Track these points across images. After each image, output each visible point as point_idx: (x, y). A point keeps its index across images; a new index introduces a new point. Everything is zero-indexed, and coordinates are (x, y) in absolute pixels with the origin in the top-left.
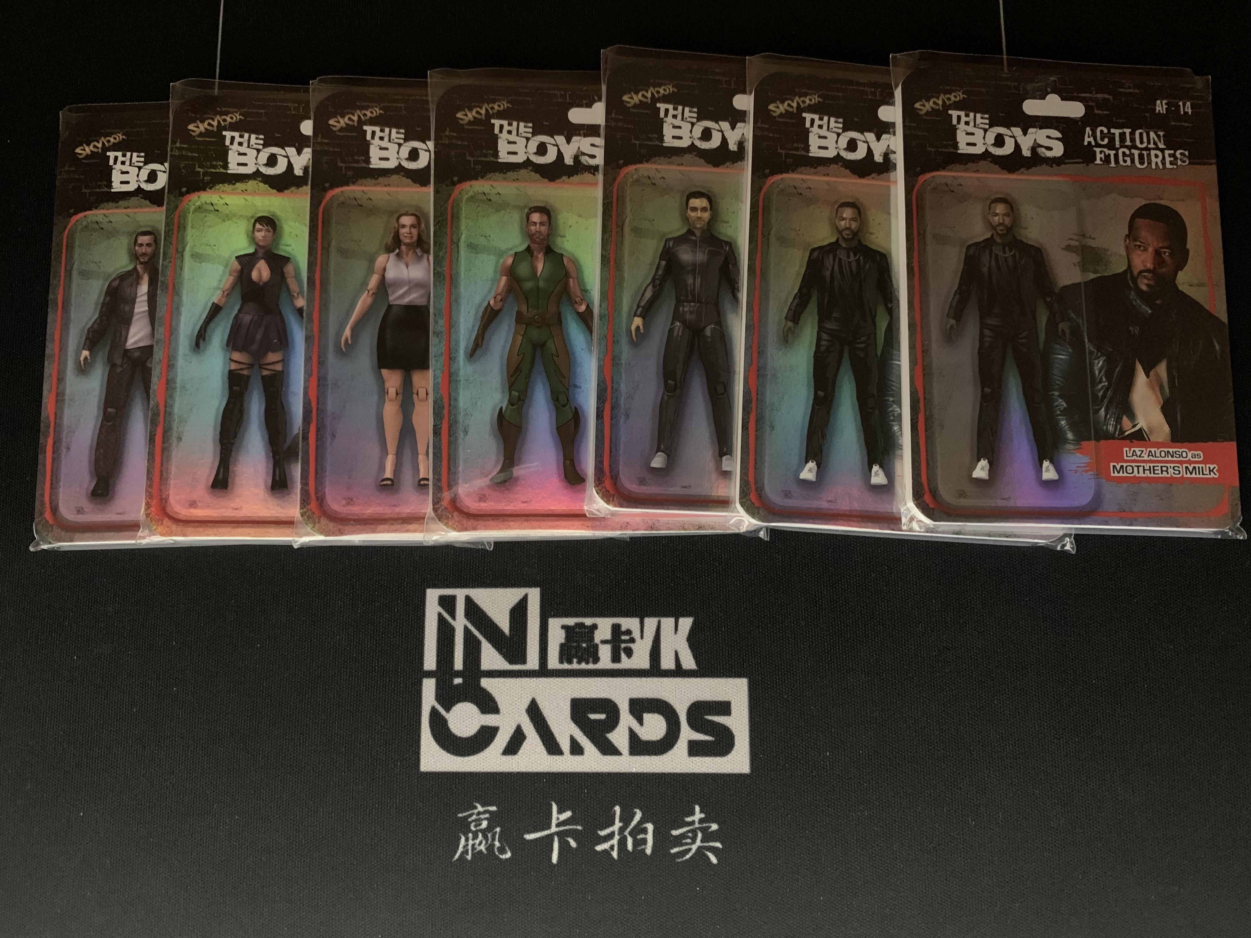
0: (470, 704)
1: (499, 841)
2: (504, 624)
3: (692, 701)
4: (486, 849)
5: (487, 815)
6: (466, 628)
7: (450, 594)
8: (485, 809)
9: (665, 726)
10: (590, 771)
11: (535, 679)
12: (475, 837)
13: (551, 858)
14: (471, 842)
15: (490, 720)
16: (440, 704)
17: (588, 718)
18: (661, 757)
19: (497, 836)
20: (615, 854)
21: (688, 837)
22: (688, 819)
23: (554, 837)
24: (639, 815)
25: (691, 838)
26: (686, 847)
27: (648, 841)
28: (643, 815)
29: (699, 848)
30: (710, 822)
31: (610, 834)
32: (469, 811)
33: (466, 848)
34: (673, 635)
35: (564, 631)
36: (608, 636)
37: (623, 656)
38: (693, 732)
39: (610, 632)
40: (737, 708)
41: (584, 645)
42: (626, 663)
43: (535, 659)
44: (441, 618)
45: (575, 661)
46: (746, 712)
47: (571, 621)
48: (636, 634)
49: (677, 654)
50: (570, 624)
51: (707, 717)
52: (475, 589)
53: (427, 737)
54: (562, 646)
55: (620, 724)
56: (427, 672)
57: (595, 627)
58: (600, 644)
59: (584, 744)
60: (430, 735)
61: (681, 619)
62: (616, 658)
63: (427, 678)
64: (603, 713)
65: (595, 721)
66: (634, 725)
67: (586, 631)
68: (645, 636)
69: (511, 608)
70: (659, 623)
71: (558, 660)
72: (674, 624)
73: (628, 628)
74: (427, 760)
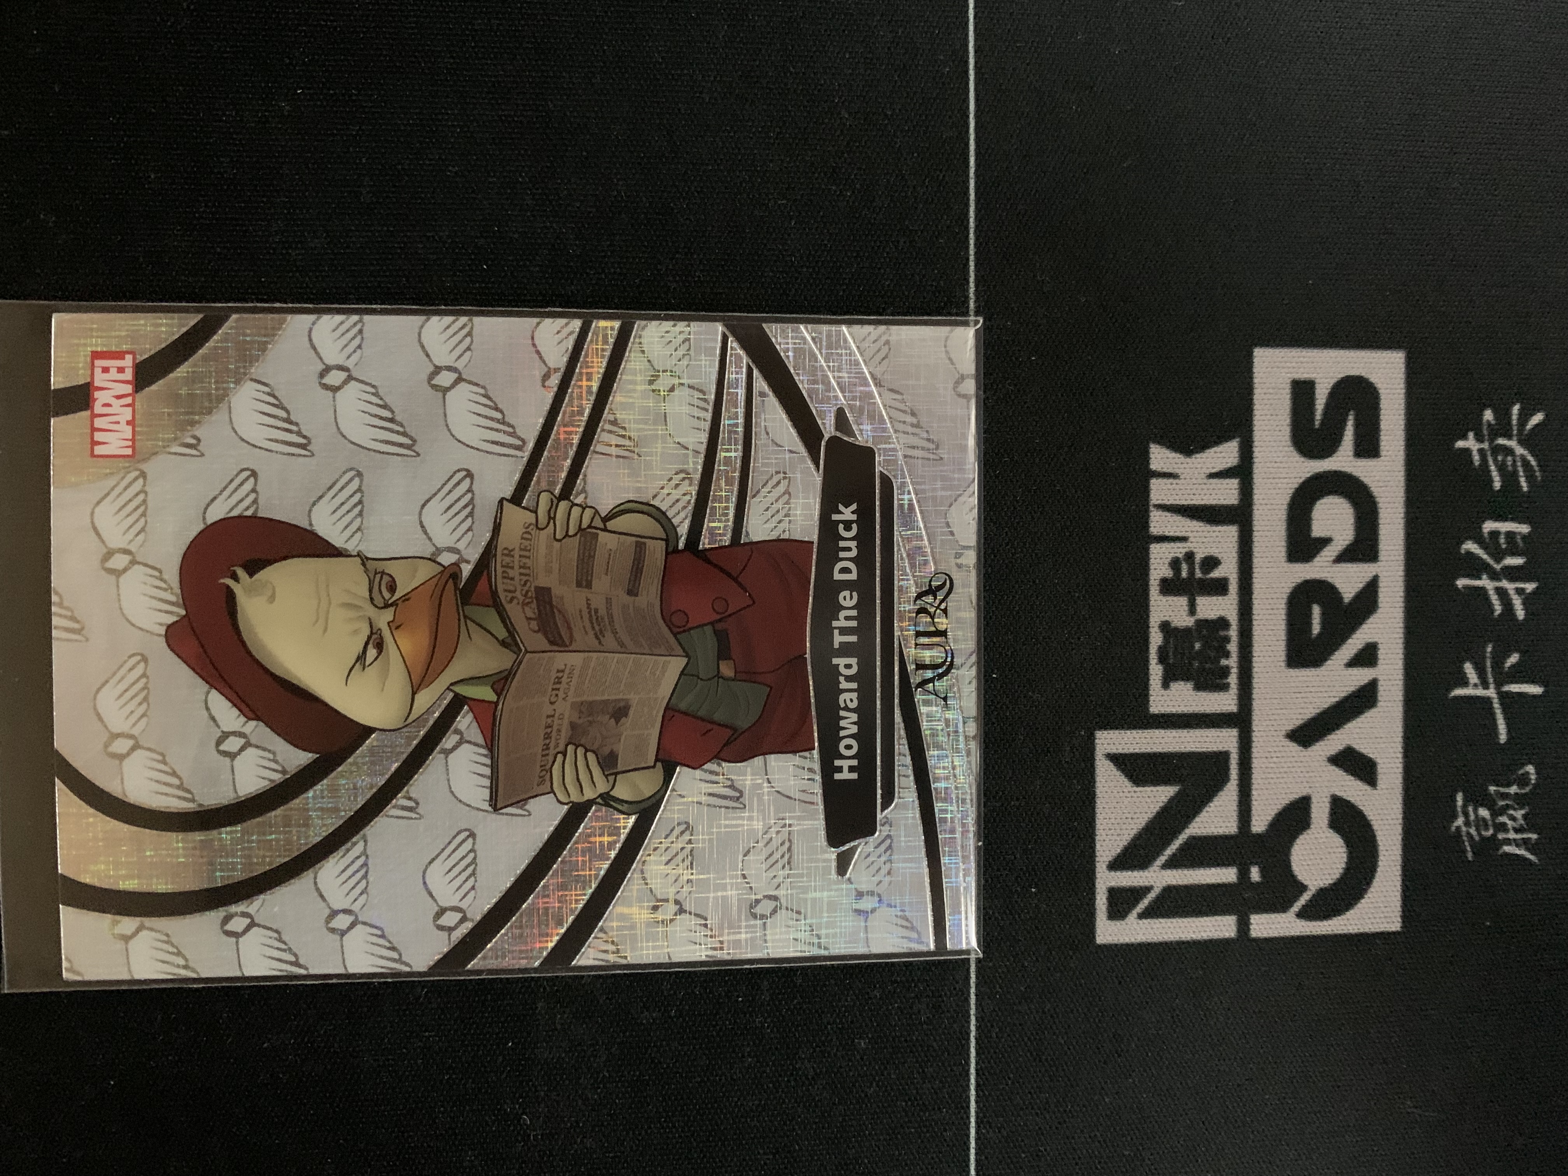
0: (1293, 851)
1: (1509, 785)
2: (1162, 794)
3: (1292, 449)
4: (1521, 809)
5: (1470, 809)
6: (1165, 866)
7: (1105, 900)
8: (1460, 814)
9: (1331, 497)
10: (1402, 630)
11: (1254, 734)
12: (1503, 827)
13: (1534, 696)
14: (1512, 835)
15: (1320, 813)
16: (1291, 906)
17: (1320, 634)
18: (1380, 505)
19: (1502, 790)
20: (1530, 587)
21: (1504, 461)
22: (1476, 458)
23: (1502, 692)
24: (1470, 546)
25: (1506, 455)
26: (1519, 464)
27: (1509, 529)
28: (1470, 539)
29: (1519, 441)
30: (1483, 423)
31: (1499, 595)
32: (1464, 841)
33: (1520, 842)
34: (1182, 481)
35: (1172, 684)
36: (1182, 602)
37: (1216, 574)
38: (1341, 448)
39: (1175, 598)
40: (1302, 370)
41: (1197, 646)
42: (1228, 569)
43: (1221, 735)
44: (1148, 914)
45: (1224, 662)
46: (1309, 354)
47: (1156, 671)
48: (1178, 550)
49: (1212, 476)
50: (1160, 673)
51: (1317, 423)
52: (1098, 854)
53: (1346, 922)
54: (1198, 687)
55: (1330, 580)
56: (1239, 931)
57: (1165, 627)
58: (1197, 617)
59: (1358, 642)
60: (1343, 917)
61: (1153, 467)
62: (1219, 587)
63: (1249, 929)
64: (1311, 609)
65: (1323, 623)
66: (1329, 554)
67: (1172, 642)
68: (1183, 534)
69: (1129, 784)
70: (1158, 507)
71: (1222, 693)
72: (1160, 480)
73: (1167, 565)
74: (1383, 920)
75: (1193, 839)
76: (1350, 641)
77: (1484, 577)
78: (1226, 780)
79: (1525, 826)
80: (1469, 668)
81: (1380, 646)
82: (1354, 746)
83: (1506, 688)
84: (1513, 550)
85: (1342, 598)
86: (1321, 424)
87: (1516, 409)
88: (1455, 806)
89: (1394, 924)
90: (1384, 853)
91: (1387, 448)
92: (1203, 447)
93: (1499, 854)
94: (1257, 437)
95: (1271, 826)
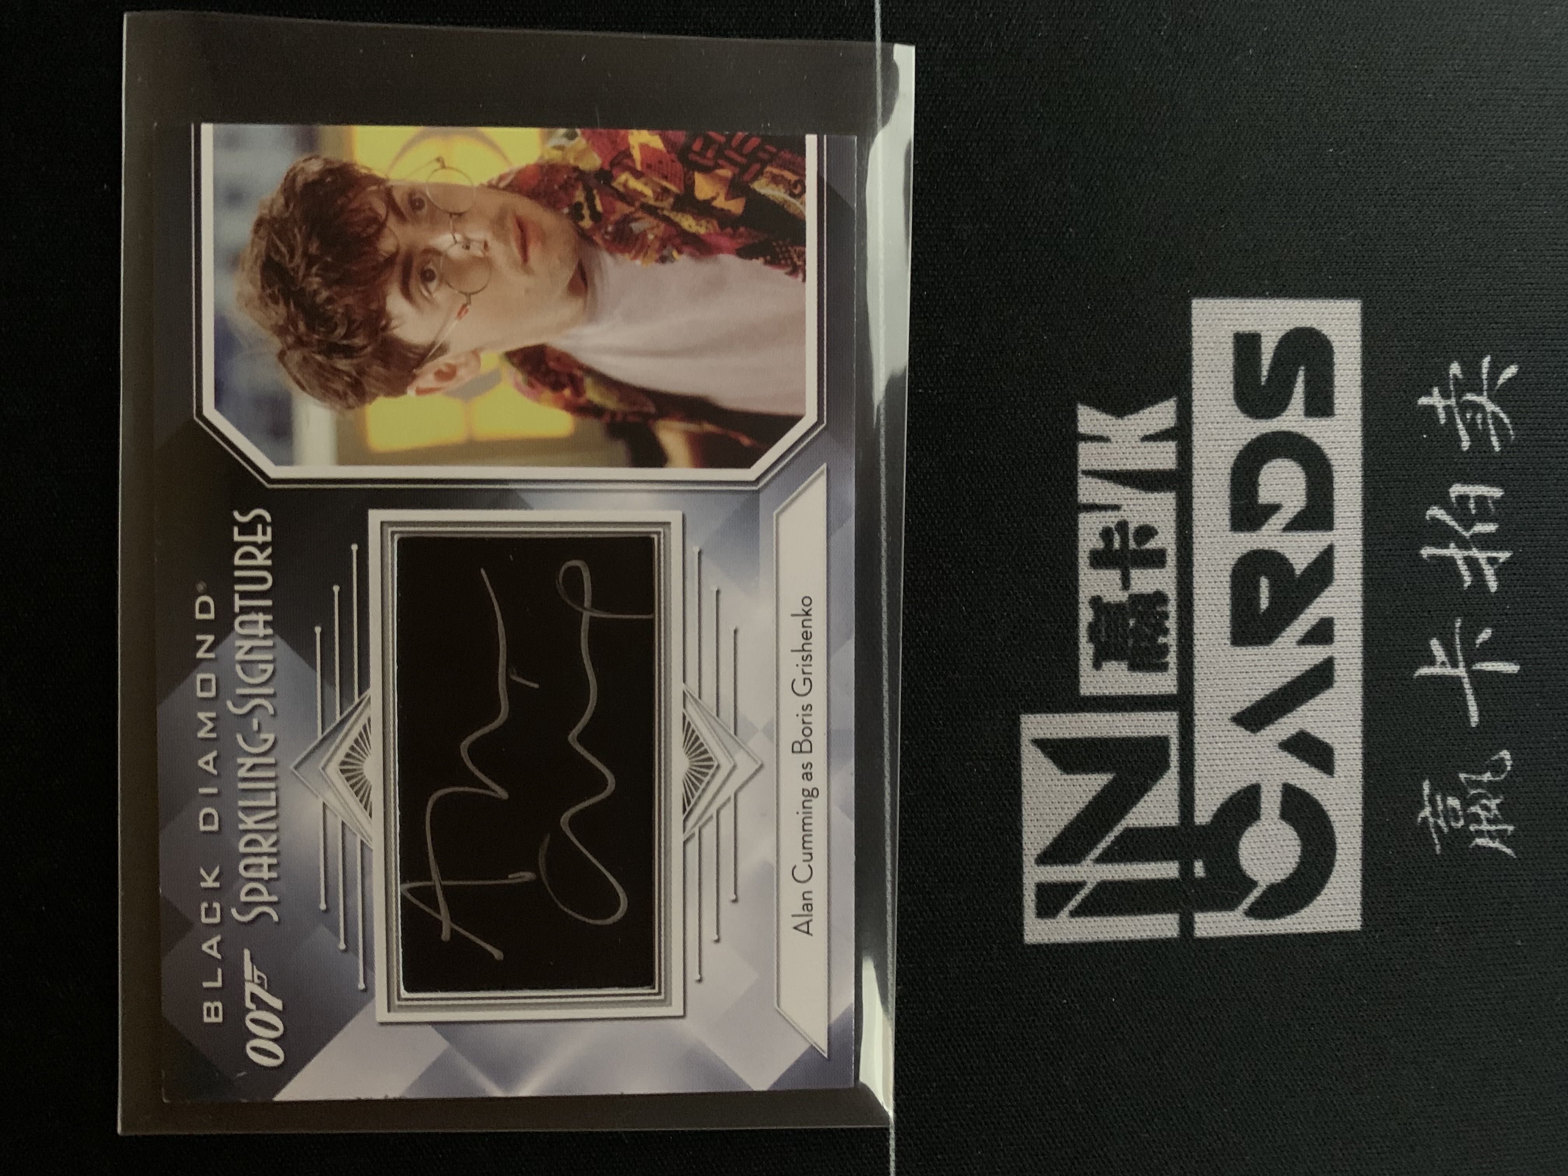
0: (1241, 844)
1: (1481, 773)
2: (1092, 784)
3: (1236, 408)
4: (1495, 798)
5: (1438, 798)
6: (1100, 860)
7: (1033, 897)
8: (1427, 803)
9: (1279, 461)
10: (1360, 605)
11: (1196, 718)
12: (1477, 819)
13: (1510, 675)
14: (1485, 827)
15: (1271, 803)
16: (1240, 902)
18: (1334, 468)
19: (1474, 777)
20: (1503, 556)
21: (1473, 419)
22: (1442, 415)
23: (1474, 671)
24: (1436, 512)
25: (1475, 413)
26: (1490, 421)
27: (1479, 493)
28: (1435, 504)
29: (1490, 397)
30: (1449, 378)
31: (1468, 565)
32: (1431, 833)
33: (1494, 834)
34: (1115, 445)
35: (1104, 664)
36: (1114, 575)
37: (1151, 545)
38: (1290, 407)
39: (1107, 572)
40: (1246, 321)
41: (1132, 623)
42: (1166, 540)
43: (1160, 719)
44: (1081, 911)
45: (1161, 640)
46: (1254, 304)
47: (1086, 650)
48: (1110, 519)
49: (1147, 438)
50: (1091, 652)
51: (1263, 379)
52: (1024, 846)
53: (1300, 920)
54: (1133, 667)
55: (1279, 550)
56: (1181, 931)
57: (1096, 602)
58: (1130, 591)
59: (1312, 618)
60: (1296, 915)
61: (1081, 430)
62: (1156, 559)
63: (1193, 929)
64: (1258, 581)
65: (1272, 599)
66: (1278, 522)
67: (1103, 618)
68: (1116, 502)
69: (1058, 772)
70: (1088, 473)
71: (1160, 674)
72: (1090, 443)
73: (1097, 536)
74: (1341, 918)
75: (1128, 831)
76: (1302, 616)
77: (1452, 545)
78: (1166, 766)
79: (1500, 817)
80: (1435, 645)
81: (1336, 622)
82: (1309, 730)
83: (1478, 666)
84: (1484, 516)
85: (1293, 570)
86: (1268, 381)
87: (1486, 362)
88: (1422, 796)
89: (1352, 921)
90: (1343, 845)
91: (1343, 406)
92: (1136, 407)
93: (1471, 847)
94: (1196, 395)
95: (1215, 816)
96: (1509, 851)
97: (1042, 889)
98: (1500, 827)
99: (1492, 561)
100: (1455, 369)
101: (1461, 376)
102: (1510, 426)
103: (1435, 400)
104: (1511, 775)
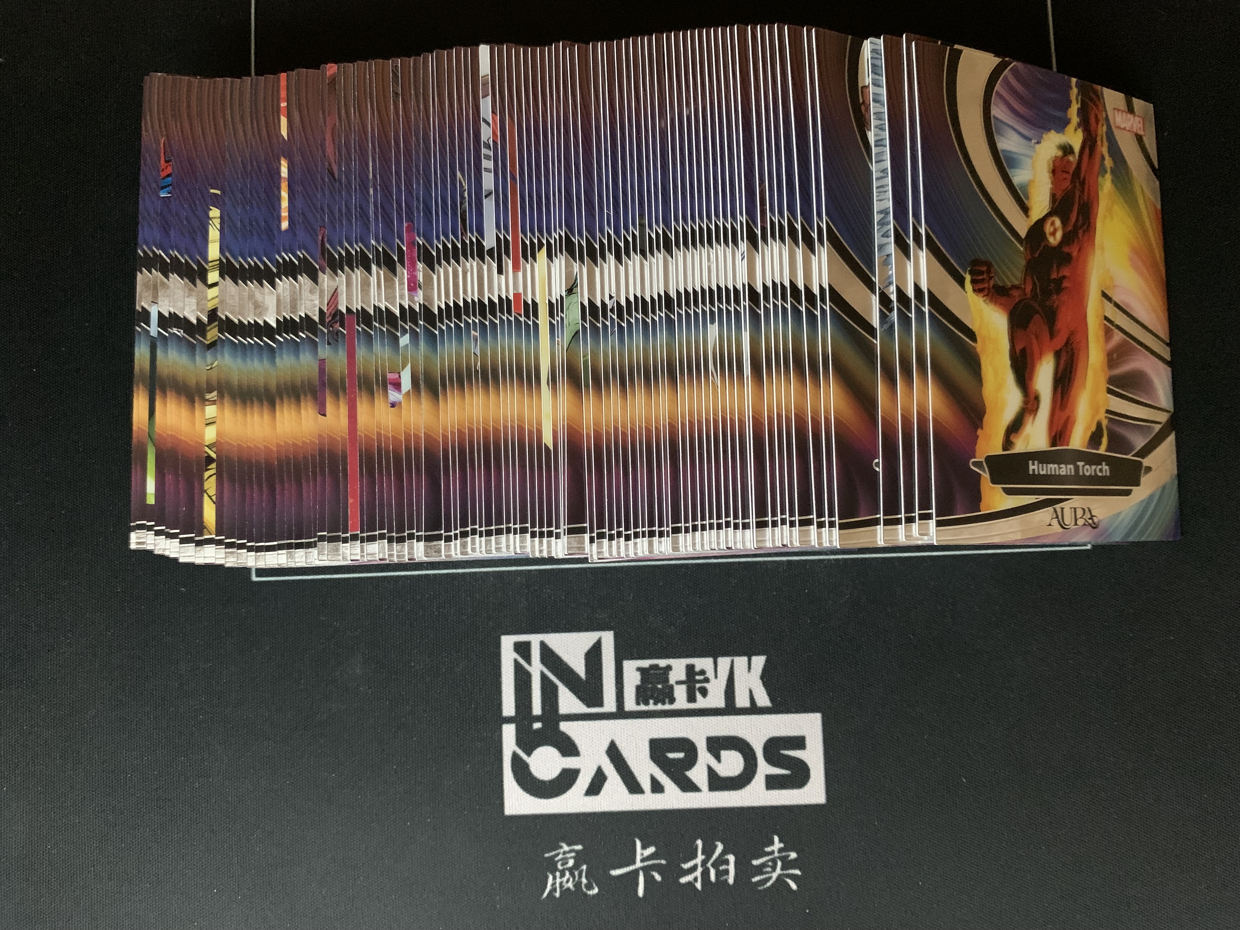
1: (586, 877)
2: (581, 669)
3: (768, 737)
4: (574, 886)
5: (573, 854)
6: (542, 673)
7: (526, 640)
8: (570, 848)
9: (743, 761)
10: (671, 807)
11: (613, 721)
12: (563, 875)
13: (637, 892)
15: (571, 762)
16: (520, 748)
17: (667, 757)
18: (740, 791)
19: (584, 873)
20: (699, 885)
21: (768, 866)
22: (768, 849)
23: (639, 872)
24: (720, 847)
25: (771, 867)
26: (767, 875)
27: (730, 871)
28: (724, 847)
29: (780, 875)
30: (788, 851)
31: (693, 867)
32: (555, 851)
33: (554, 886)
34: (746, 674)
35: (639, 673)
36: (683, 677)
37: (699, 696)
38: (770, 766)
39: (684, 673)
40: (811, 742)
41: (660, 686)
42: (701, 703)
43: (612, 702)
44: (517, 664)
45: (651, 701)
46: (820, 746)
47: (646, 663)
48: (710, 674)
49: (751, 692)
50: (645, 666)
51: (782, 752)
52: (549, 635)
53: (510, 781)
54: (638, 688)
55: (698, 762)
56: (506, 718)
57: (669, 668)
58: (675, 685)
59: (665, 782)
60: (513, 779)
61: (753, 658)
62: (691, 698)
63: (507, 724)
64: (682, 752)
65: (674, 760)
66: (712, 762)
67: (661, 672)
68: (719, 676)
69: (586, 651)
70: (732, 662)
71: (635, 702)
72: (747, 662)
73: (702, 668)
74: (511, 804)
75: (556, 688)
76: (665, 776)
77: (703, 857)
78: (589, 706)
79: (564, 889)
80: (651, 850)
81: (663, 794)
82: (607, 781)
83: (641, 874)
84: (719, 874)
85: (688, 771)
86: (782, 754)
87: (797, 872)
88: (574, 845)
89: (509, 810)
90: (548, 803)
91: (772, 794)
92: (765, 685)
93: (548, 873)
94: (773, 717)
95: (563, 734)
96: (545, 895)
97: (528, 645)
98: (558, 889)
99: (696, 879)
100: (793, 855)
101: (789, 858)
102: (765, 886)
103: (777, 845)
104: (586, 894)
